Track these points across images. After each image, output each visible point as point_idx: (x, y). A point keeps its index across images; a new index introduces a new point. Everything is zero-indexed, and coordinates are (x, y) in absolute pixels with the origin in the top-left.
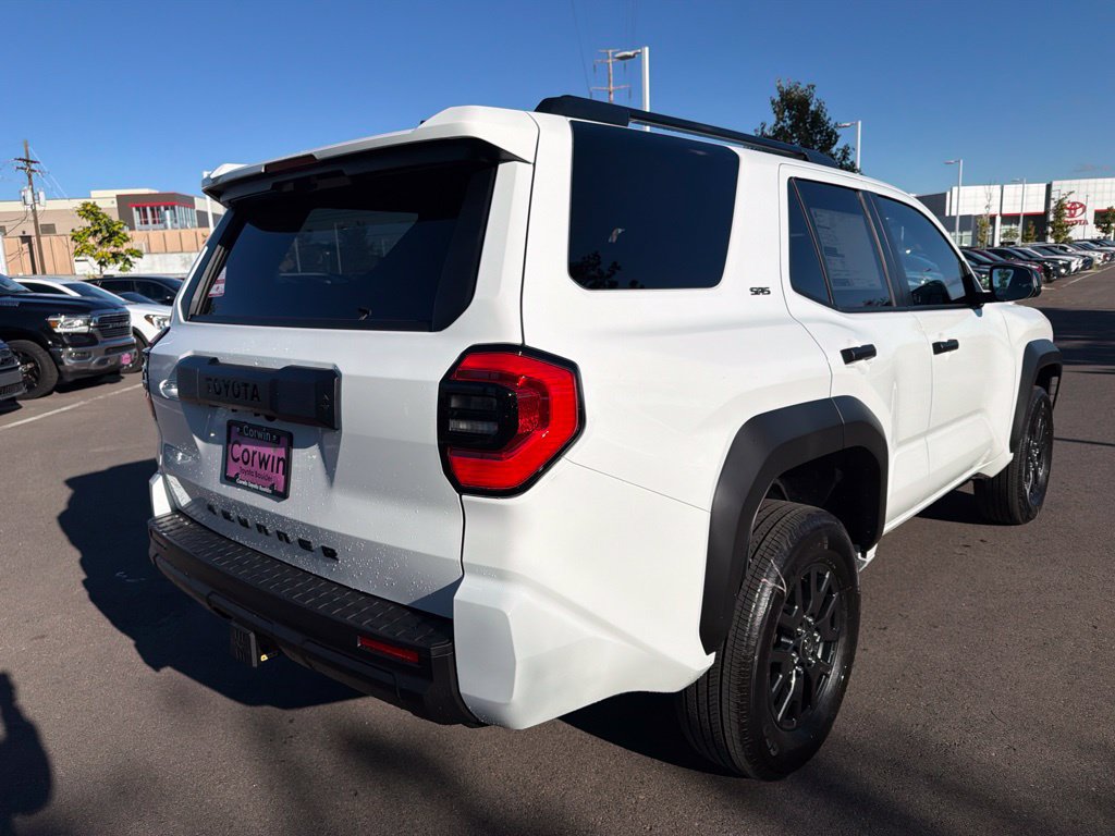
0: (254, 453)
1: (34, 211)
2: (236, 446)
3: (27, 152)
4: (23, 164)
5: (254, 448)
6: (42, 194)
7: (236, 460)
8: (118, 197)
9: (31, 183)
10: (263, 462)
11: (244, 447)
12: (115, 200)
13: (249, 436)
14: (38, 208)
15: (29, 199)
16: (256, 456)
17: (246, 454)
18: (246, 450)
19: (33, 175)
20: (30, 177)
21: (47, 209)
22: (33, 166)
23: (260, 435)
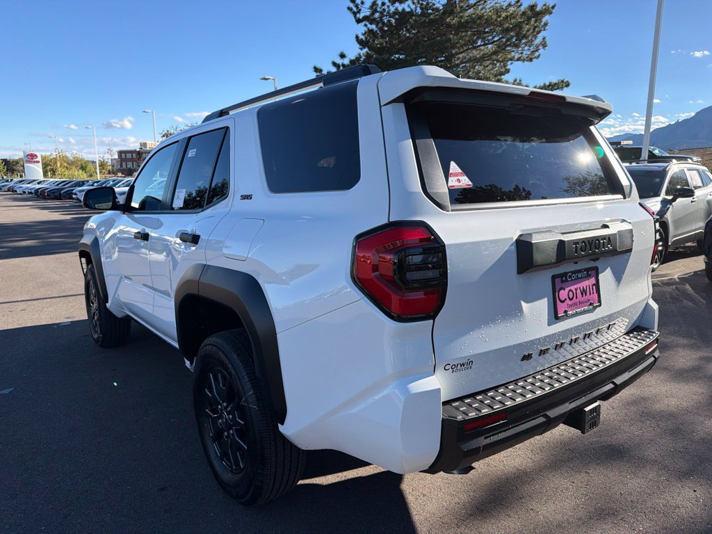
0: (576, 290)
2: (562, 292)
5: (575, 286)
7: (563, 302)
10: (584, 292)
11: (567, 290)
13: (572, 280)
16: (578, 290)
17: (571, 293)
18: (570, 290)
23: (580, 275)
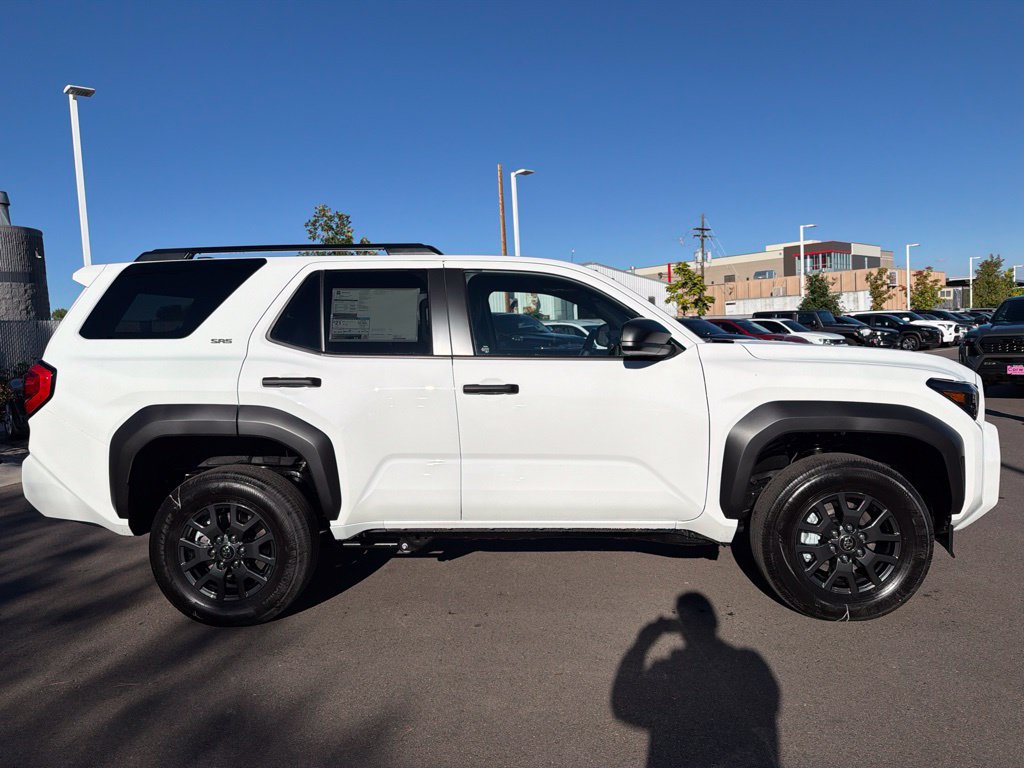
1: (702, 267)
3: (703, 223)
4: (698, 232)
6: (709, 254)
8: (786, 249)
9: (703, 247)
12: (782, 252)
14: (706, 265)
15: (700, 259)
19: (705, 239)
20: (702, 241)
21: (712, 265)
22: (706, 233)
